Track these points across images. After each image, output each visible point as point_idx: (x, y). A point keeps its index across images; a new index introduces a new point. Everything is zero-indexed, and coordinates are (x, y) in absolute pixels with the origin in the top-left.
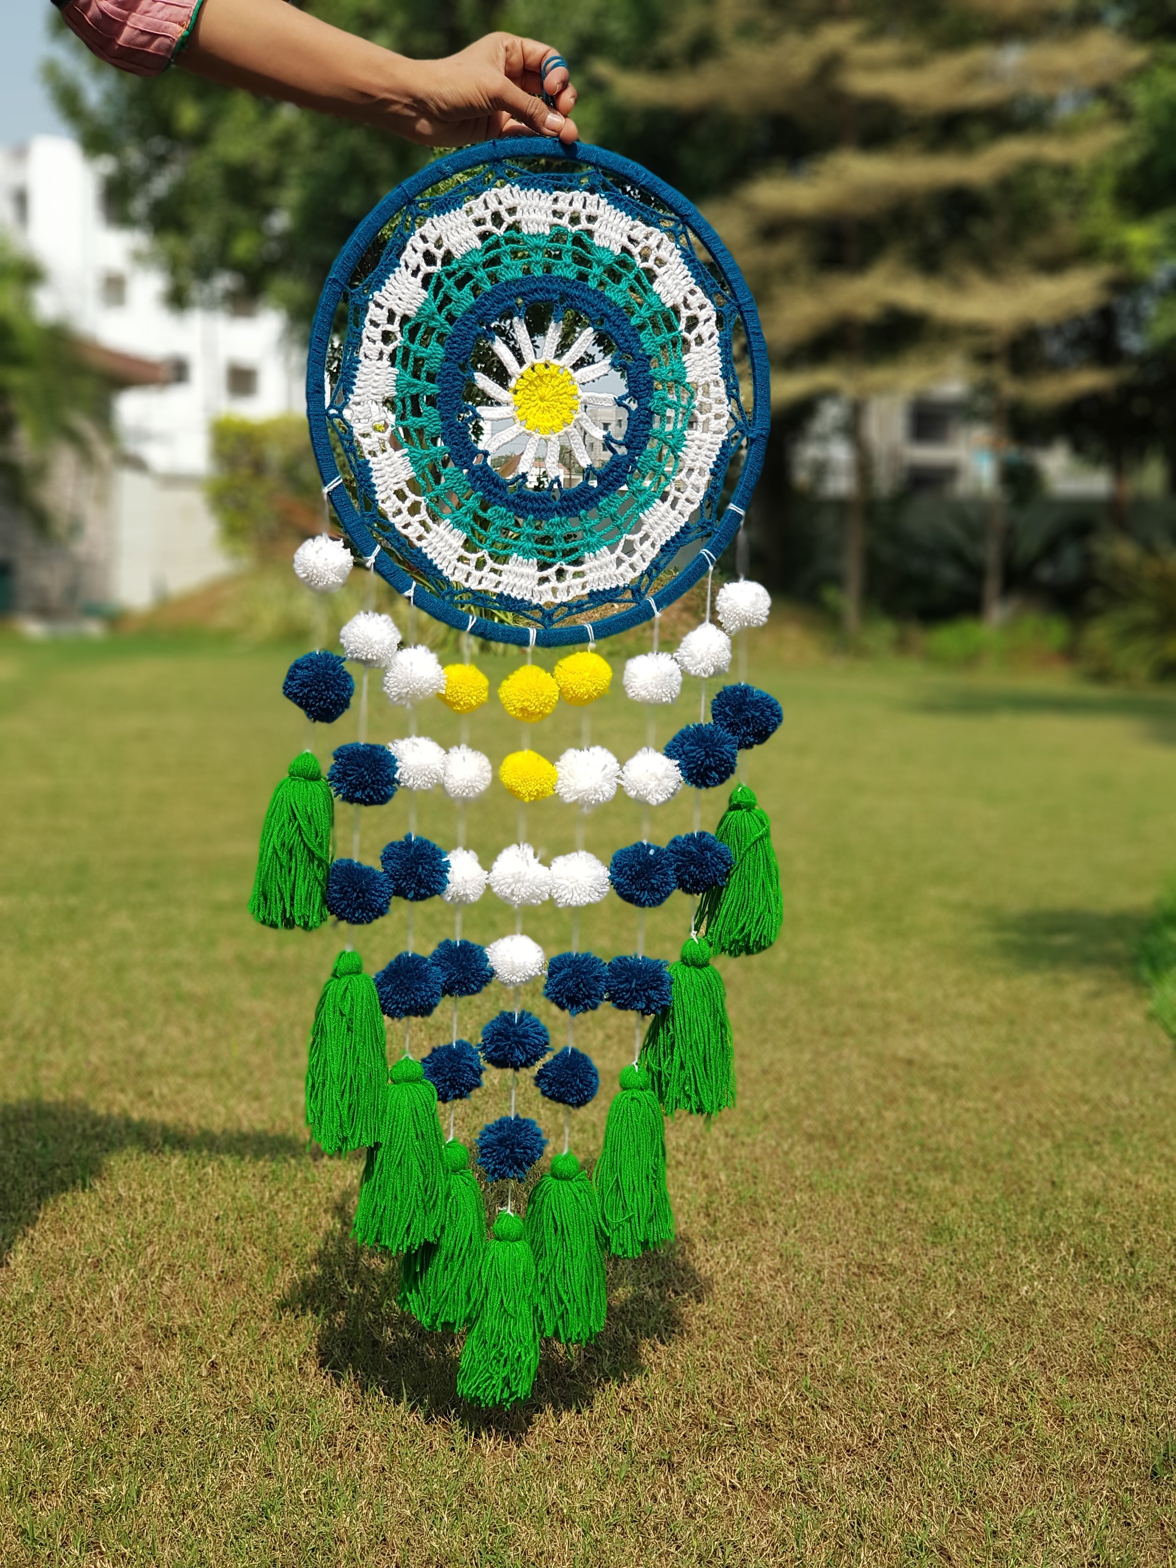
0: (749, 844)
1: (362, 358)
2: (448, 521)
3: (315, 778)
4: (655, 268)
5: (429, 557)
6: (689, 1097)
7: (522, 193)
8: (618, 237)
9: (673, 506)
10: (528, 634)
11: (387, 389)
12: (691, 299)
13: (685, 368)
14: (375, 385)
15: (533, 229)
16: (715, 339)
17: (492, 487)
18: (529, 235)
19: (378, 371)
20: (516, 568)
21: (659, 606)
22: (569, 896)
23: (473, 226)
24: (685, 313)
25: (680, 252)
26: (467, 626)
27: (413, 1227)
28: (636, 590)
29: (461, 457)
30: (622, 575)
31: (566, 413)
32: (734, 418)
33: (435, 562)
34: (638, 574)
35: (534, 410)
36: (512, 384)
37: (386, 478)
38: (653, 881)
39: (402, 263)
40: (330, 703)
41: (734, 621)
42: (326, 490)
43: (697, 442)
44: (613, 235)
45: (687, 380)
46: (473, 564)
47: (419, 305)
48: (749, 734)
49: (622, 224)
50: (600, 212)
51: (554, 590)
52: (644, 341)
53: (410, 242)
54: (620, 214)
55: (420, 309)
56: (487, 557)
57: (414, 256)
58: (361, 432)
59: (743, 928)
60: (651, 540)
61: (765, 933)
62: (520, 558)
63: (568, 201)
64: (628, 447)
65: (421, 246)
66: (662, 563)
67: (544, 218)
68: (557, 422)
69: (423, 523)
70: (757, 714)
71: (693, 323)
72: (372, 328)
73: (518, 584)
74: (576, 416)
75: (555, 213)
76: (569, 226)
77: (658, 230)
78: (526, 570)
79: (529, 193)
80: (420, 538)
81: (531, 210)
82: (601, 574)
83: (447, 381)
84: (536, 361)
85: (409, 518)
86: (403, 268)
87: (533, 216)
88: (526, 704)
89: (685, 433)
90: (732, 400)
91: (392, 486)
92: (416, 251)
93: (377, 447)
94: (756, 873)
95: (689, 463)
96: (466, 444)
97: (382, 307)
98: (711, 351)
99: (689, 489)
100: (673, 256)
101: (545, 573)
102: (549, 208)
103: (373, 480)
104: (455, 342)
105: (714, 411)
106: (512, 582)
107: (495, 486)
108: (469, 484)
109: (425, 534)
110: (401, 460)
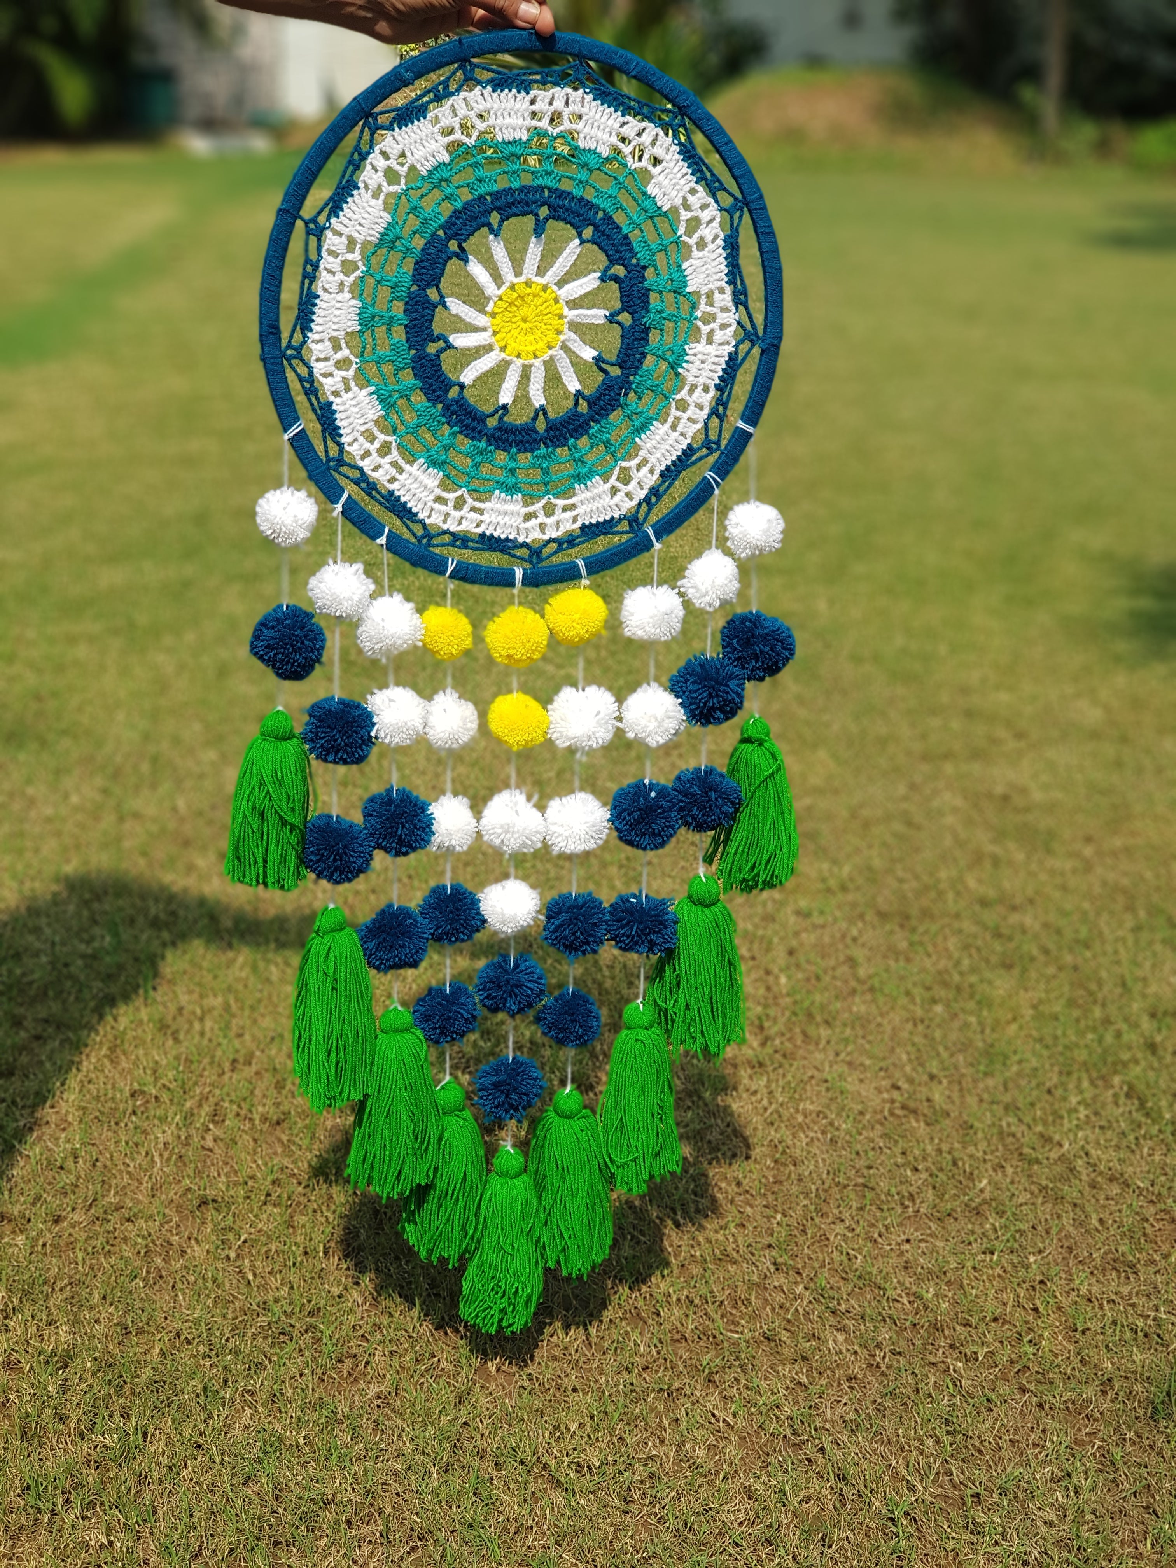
0: (758, 782)
1: (320, 292)
2: (422, 460)
3: (287, 737)
4: (650, 167)
5: (403, 499)
6: (694, 1038)
7: (495, 95)
8: (606, 137)
9: (674, 427)
10: (514, 575)
11: (350, 323)
12: (691, 199)
13: (685, 276)
14: (336, 320)
15: (509, 136)
16: (720, 242)
17: (469, 421)
18: (504, 142)
19: (339, 305)
20: (498, 506)
21: (658, 538)
22: (563, 844)
23: (439, 137)
24: (685, 215)
25: (678, 148)
26: (446, 571)
27: (403, 1173)
28: (633, 520)
29: (434, 391)
30: (617, 505)
31: (551, 335)
32: (742, 327)
33: (409, 505)
34: (635, 503)
35: (515, 333)
36: (489, 308)
37: (352, 419)
38: (654, 826)
39: (361, 185)
40: (299, 666)
41: (745, 548)
42: (286, 437)
43: (700, 356)
44: (600, 134)
45: (688, 289)
46: (451, 504)
47: (382, 230)
48: (758, 668)
49: (611, 122)
50: (585, 110)
51: (542, 527)
52: (637, 249)
53: (369, 160)
54: (608, 111)
55: (382, 235)
56: (466, 496)
57: (375, 176)
58: (322, 372)
59: (753, 868)
60: (649, 465)
61: (776, 872)
62: (503, 495)
63: (547, 100)
64: (621, 367)
65: (381, 163)
66: (661, 490)
67: (520, 121)
68: (542, 345)
69: (394, 464)
70: (767, 649)
71: (694, 224)
72: (331, 259)
73: (502, 522)
74: (562, 337)
75: (534, 114)
76: (550, 129)
77: (652, 125)
78: (510, 507)
79: (503, 95)
80: (393, 480)
81: (506, 114)
82: (594, 506)
83: (417, 311)
84: (516, 280)
85: (379, 460)
86: (362, 191)
87: (508, 121)
88: (511, 652)
89: (686, 347)
90: (741, 307)
91: (358, 427)
92: (377, 171)
93: (341, 387)
94: (766, 810)
95: (691, 380)
96: (439, 377)
97: (341, 235)
98: (715, 255)
99: (692, 407)
100: (670, 154)
101: (531, 509)
102: (526, 110)
103: (338, 423)
104: (423, 267)
105: (719, 321)
106: (495, 521)
107: (473, 420)
108: (444, 420)
109: (398, 476)
110: (368, 399)
